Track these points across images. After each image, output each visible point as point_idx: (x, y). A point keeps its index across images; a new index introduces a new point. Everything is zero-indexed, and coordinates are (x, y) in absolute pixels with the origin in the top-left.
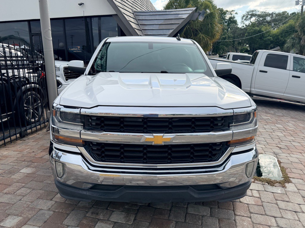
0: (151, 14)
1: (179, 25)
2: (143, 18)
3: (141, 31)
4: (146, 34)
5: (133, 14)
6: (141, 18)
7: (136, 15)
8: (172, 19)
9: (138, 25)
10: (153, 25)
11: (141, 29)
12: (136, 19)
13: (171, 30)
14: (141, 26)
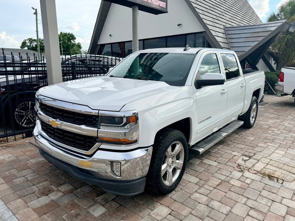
0: (241, 28)
1: (265, 37)
2: (233, 32)
3: (228, 43)
4: (232, 46)
5: (224, 29)
6: (230, 32)
7: (226, 30)
8: (260, 32)
9: (227, 38)
10: (240, 38)
11: (229, 42)
12: (226, 34)
13: (256, 42)
14: (229, 39)
